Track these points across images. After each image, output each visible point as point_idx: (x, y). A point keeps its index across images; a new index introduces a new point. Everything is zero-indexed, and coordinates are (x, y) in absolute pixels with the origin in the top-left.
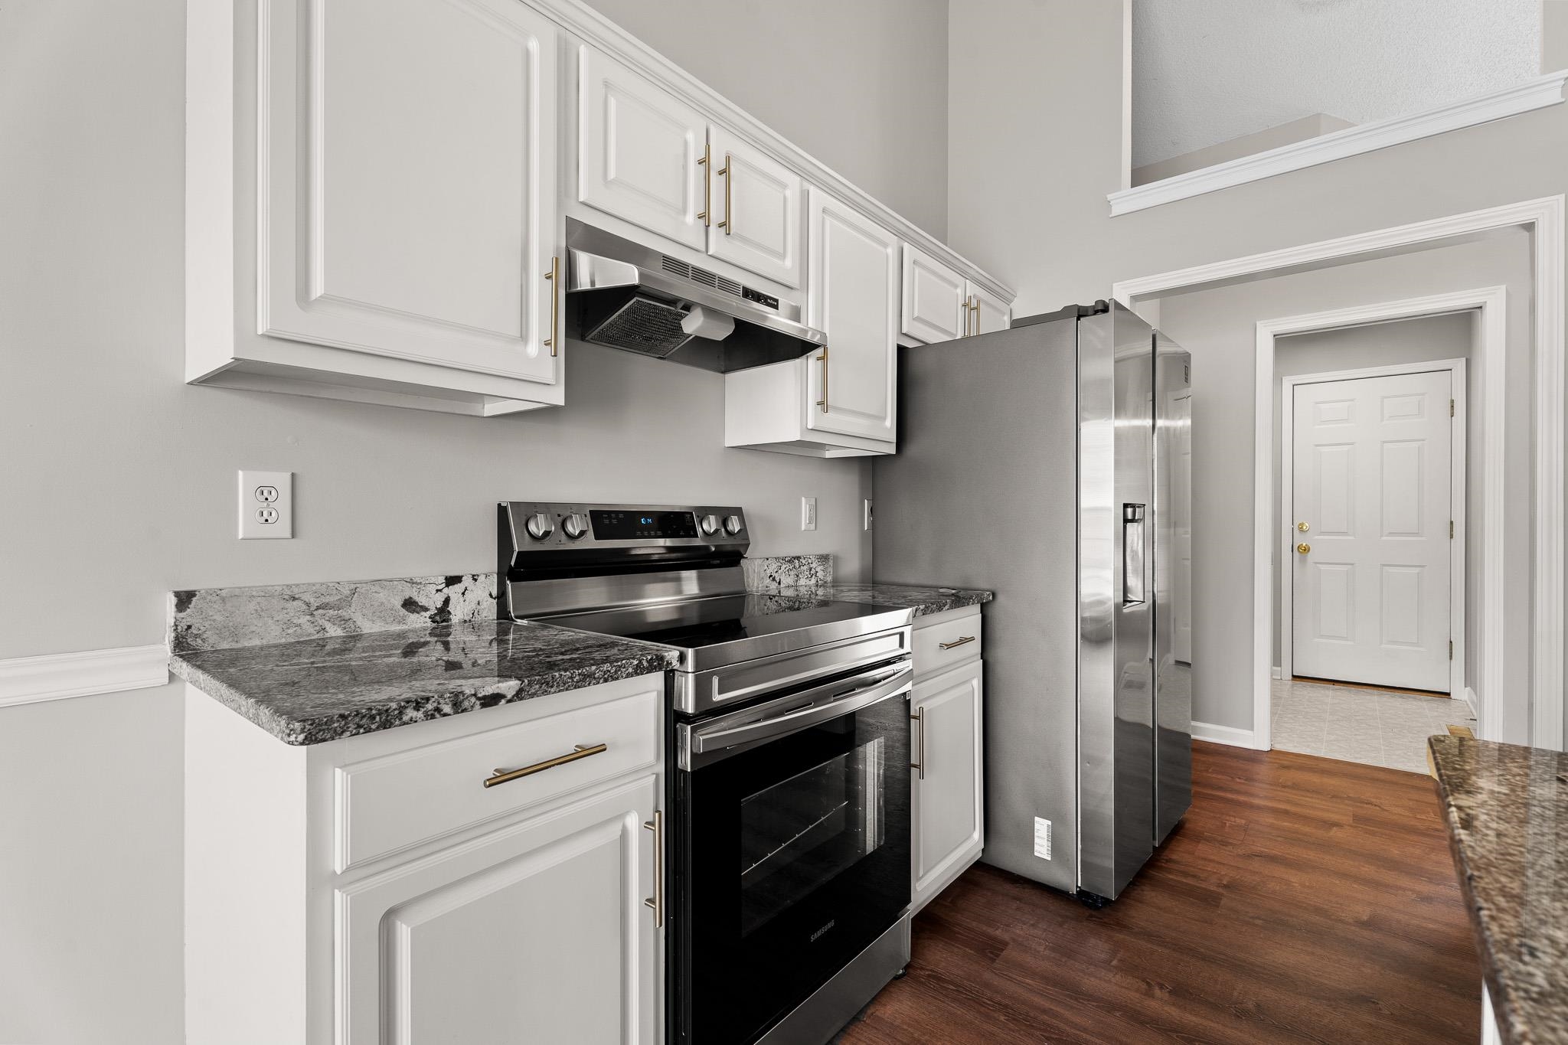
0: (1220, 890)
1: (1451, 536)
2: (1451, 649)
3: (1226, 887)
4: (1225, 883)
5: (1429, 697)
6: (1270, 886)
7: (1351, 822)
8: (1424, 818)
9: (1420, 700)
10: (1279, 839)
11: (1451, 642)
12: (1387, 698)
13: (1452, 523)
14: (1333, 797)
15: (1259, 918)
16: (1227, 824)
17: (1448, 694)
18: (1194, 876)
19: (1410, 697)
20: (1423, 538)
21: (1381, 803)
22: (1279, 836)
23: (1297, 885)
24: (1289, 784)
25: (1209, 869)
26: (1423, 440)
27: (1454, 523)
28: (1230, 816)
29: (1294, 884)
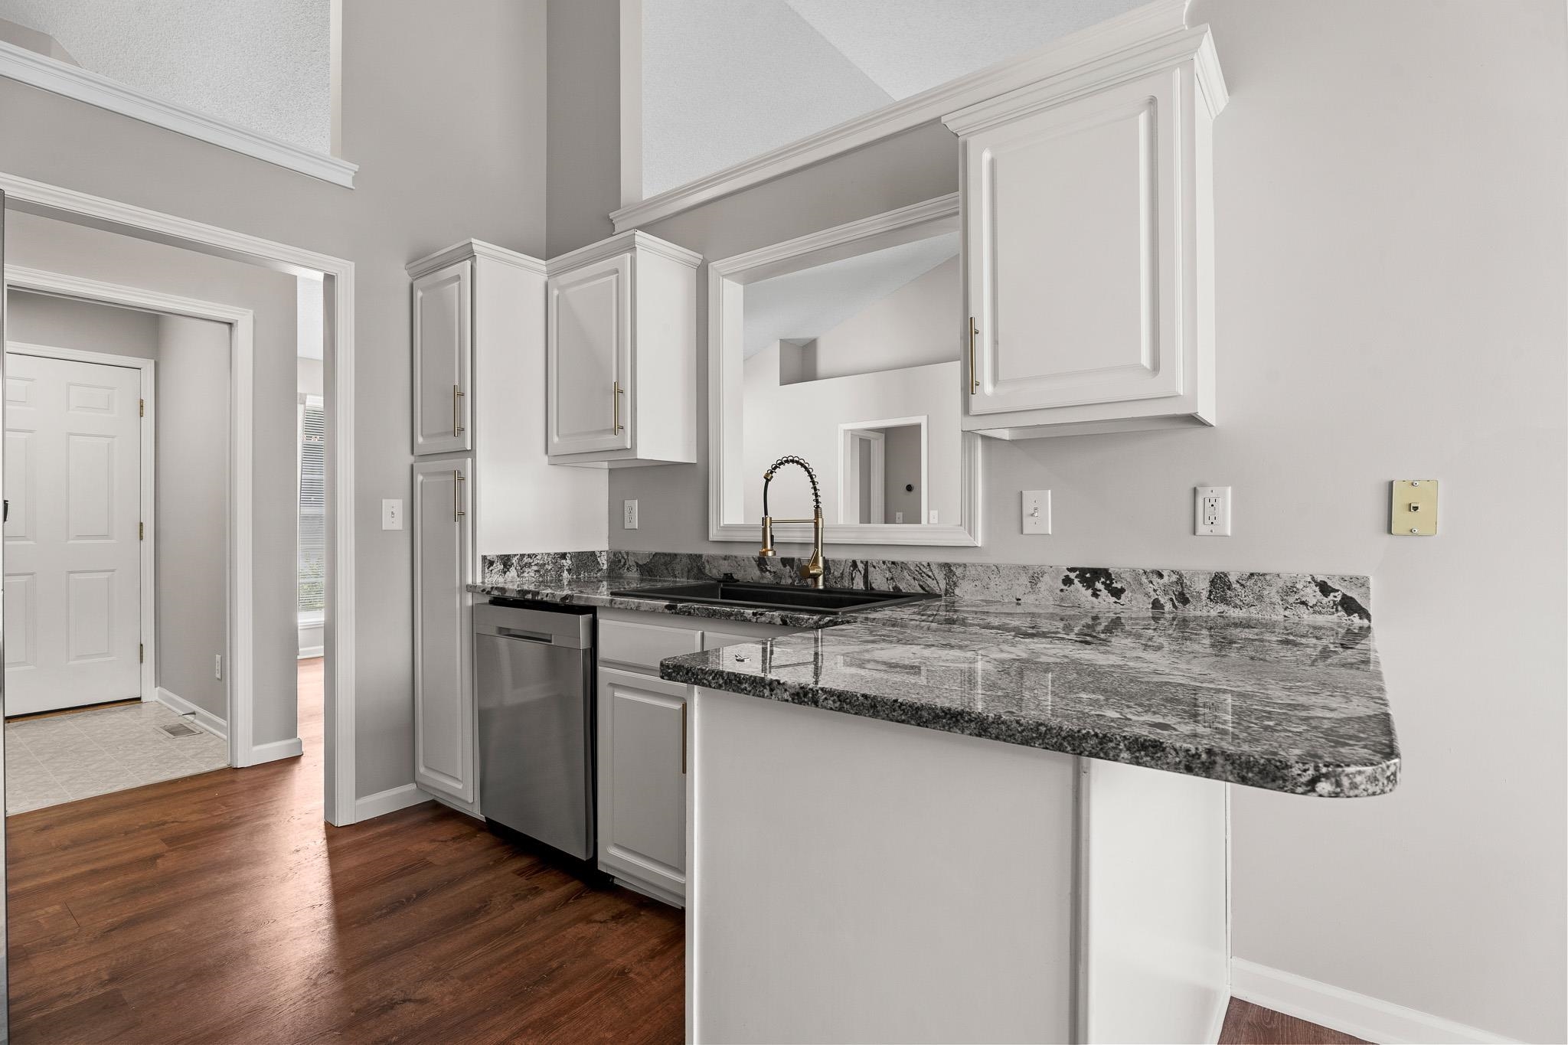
0: (109, 988)
1: (141, 538)
2: (141, 652)
3: (112, 980)
4: (107, 977)
5: (122, 707)
6: (155, 948)
7: (166, 847)
8: (220, 813)
9: (115, 712)
10: (116, 901)
11: (141, 645)
12: (80, 718)
13: (141, 524)
14: (126, 833)
15: (177, 984)
16: (42, 921)
17: (139, 699)
18: (63, 996)
19: (104, 712)
20: (113, 541)
21: (175, 818)
22: (114, 899)
23: (179, 930)
24: (67, 843)
25: (73, 978)
26: (113, 437)
27: (144, 525)
28: (33, 910)
29: (176, 931)
